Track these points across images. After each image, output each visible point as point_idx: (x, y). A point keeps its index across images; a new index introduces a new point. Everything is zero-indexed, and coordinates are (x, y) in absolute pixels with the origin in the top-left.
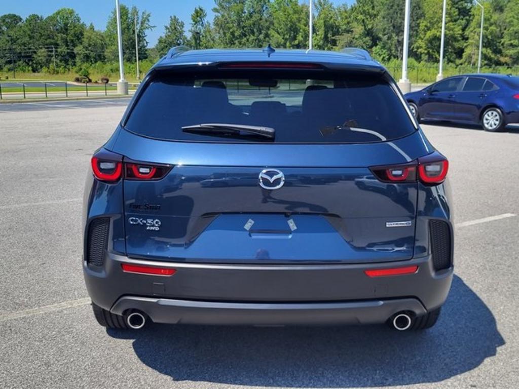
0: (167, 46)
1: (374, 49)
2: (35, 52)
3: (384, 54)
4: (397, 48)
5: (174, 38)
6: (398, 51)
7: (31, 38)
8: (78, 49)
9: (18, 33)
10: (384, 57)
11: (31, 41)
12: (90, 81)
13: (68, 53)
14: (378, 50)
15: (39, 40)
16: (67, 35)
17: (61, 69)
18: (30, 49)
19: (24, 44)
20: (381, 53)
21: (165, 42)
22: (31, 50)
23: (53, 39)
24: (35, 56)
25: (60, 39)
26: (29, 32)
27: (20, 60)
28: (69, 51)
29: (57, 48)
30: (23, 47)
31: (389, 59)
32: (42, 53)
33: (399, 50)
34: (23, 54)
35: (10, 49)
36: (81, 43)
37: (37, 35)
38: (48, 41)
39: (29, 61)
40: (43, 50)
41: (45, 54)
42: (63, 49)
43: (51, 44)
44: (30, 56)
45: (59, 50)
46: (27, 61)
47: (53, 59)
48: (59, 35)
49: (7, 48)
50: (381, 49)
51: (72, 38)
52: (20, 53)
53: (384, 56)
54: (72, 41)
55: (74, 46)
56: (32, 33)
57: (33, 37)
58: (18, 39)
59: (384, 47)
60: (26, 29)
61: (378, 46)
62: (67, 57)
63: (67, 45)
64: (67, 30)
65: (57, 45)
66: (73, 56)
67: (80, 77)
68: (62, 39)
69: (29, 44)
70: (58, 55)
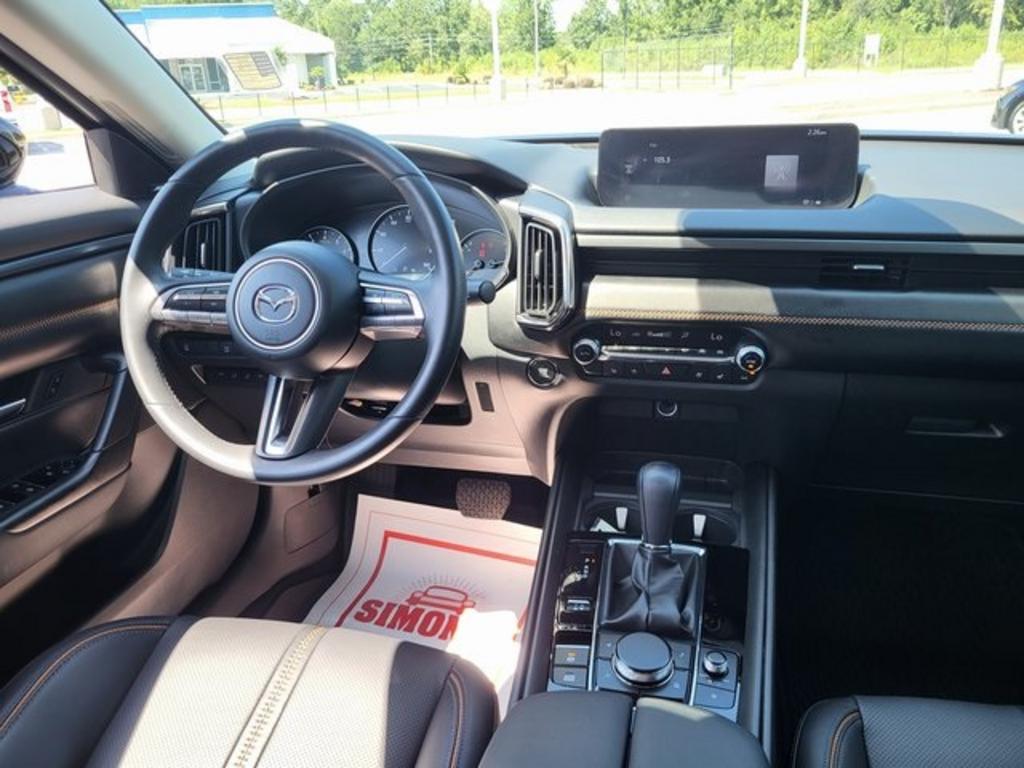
0: (582, 26)
1: (904, 12)
2: (408, 44)
3: (921, 20)
4: (942, 8)
5: (593, 13)
6: (944, 14)
7: (403, 24)
8: (464, 37)
9: (386, 18)
10: (919, 26)
11: (403, 29)
12: (468, 81)
13: (450, 44)
14: (911, 14)
15: (411, 27)
16: (449, 17)
17: (439, 66)
18: (401, 39)
19: (394, 34)
20: (914, 18)
21: (580, 19)
22: (403, 42)
23: (431, 24)
24: (408, 48)
25: (439, 23)
26: (400, 17)
27: (389, 57)
28: (450, 40)
29: (435, 37)
30: (393, 38)
31: (928, 29)
32: (416, 46)
33: (947, 12)
34: (393, 48)
35: (377, 42)
36: (466, 28)
37: (409, 20)
38: (423, 28)
39: (402, 56)
40: (419, 40)
41: (420, 46)
42: (443, 38)
43: (427, 31)
44: (401, 50)
45: (438, 39)
46: (398, 57)
47: (430, 52)
48: (439, 18)
49: (374, 39)
50: (916, 12)
51: (454, 21)
52: (390, 46)
53: (920, 23)
54: (455, 26)
55: (458, 32)
56: (404, 17)
57: (405, 23)
58: (386, 27)
59: (920, 9)
60: (397, 13)
61: (911, 8)
62: (449, 50)
63: (448, 32)
64: (448, 9)
65: (435, 32)
66: (456, 47)
67: (453, 76)
68: (442, 23)
69: (401, 32)
70: (436, 47)
